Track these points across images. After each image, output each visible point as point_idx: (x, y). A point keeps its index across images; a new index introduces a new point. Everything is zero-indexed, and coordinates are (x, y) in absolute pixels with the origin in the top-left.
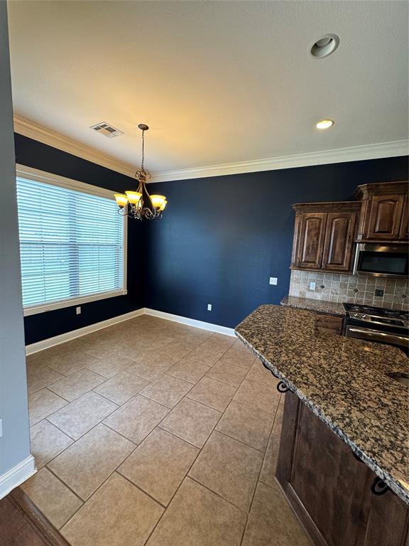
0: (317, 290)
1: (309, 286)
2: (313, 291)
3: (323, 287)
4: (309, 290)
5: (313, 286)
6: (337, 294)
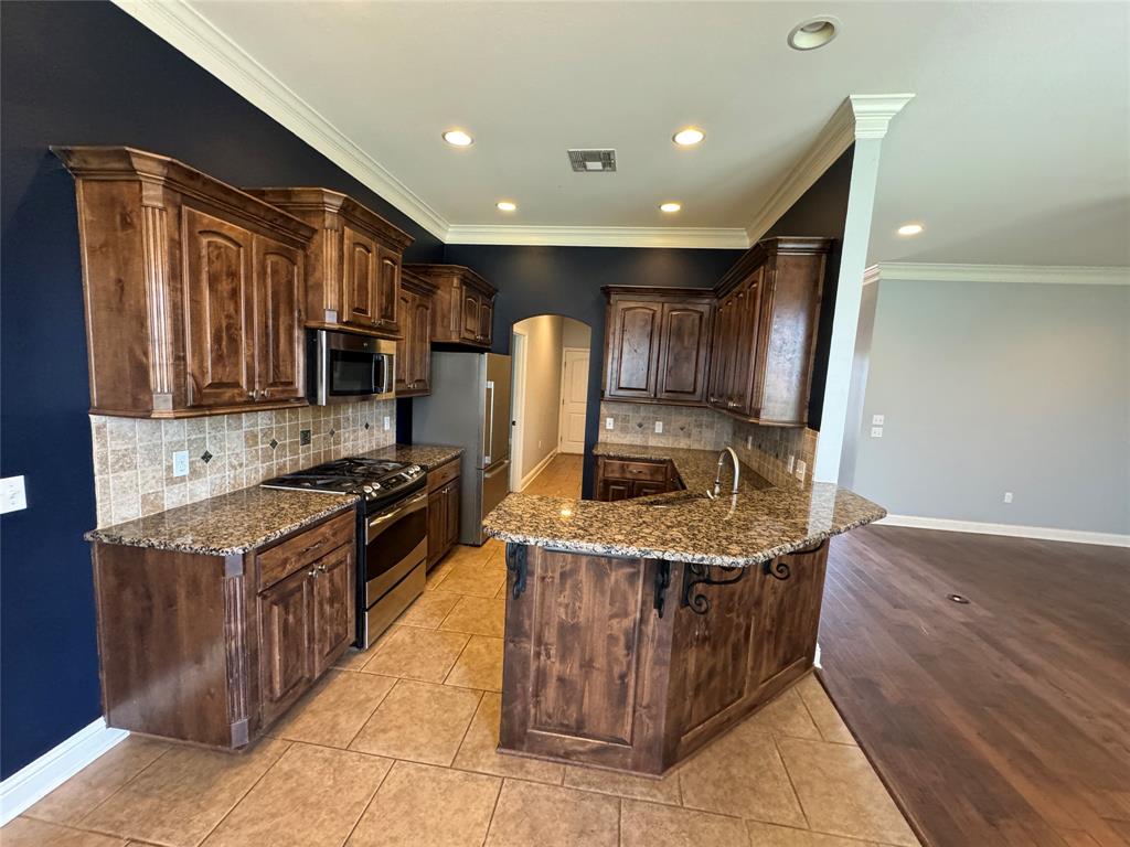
0: (195, 473)
1: (170, 468)
2: (182, 479)
3: (207, 457)
4: (171, 481)
5: (181, 463)
6: (241, 465)
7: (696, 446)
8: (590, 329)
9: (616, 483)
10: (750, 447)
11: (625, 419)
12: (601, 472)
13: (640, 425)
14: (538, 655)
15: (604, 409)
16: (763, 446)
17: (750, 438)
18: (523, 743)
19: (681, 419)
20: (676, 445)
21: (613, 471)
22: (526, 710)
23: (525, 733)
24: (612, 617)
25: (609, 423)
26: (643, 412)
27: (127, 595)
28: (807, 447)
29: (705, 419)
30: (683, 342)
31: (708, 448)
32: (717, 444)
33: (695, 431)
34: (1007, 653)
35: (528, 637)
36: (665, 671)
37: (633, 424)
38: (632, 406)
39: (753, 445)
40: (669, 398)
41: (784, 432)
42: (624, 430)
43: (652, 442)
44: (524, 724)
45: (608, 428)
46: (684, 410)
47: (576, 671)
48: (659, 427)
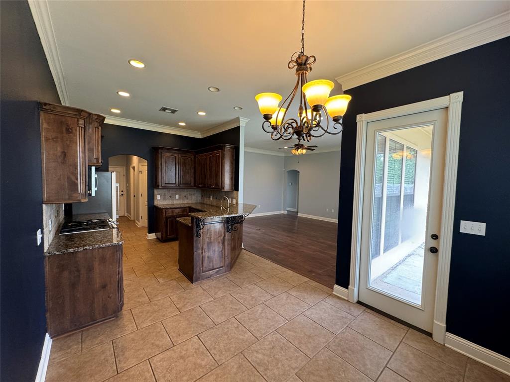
7: (190, 202)
8: (147, 161)
9: (170, 217)
10: (211, 199)
11: (165, 195)
12: (164, 215)
13: (170, 197)
14: (202, 253)
15: (156, 192)
16: (218, 198)
17: (211, 197)
18: (199, 278)
19: (185, 193)
20: (184, 202)
21: (169, 214)
22: (200, 269)
23: (200, 275)
24: (219, 237)
25: (159, 197)
26: (172, 192)
27: (66, 274)
28: (235, 196)
29: (192, 193)
30: (186, 167)
31: (194, 202)
32: (197, 200)
33: (189, 197)
34: (270, 235)
35: (199, 248)
36: (230, 246)
37: (168, 197)
38: (166, 190)
39: (213, 198)
40: (183, 186)
41: (227, 193)
42: (164, 199)
43: (175, 202)
44: (200, 273)
45: (158, 199)
46: (185, 190)
47: (212, 253)
48: (177, 197)
